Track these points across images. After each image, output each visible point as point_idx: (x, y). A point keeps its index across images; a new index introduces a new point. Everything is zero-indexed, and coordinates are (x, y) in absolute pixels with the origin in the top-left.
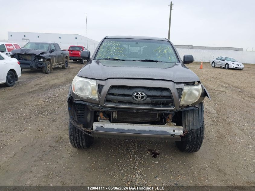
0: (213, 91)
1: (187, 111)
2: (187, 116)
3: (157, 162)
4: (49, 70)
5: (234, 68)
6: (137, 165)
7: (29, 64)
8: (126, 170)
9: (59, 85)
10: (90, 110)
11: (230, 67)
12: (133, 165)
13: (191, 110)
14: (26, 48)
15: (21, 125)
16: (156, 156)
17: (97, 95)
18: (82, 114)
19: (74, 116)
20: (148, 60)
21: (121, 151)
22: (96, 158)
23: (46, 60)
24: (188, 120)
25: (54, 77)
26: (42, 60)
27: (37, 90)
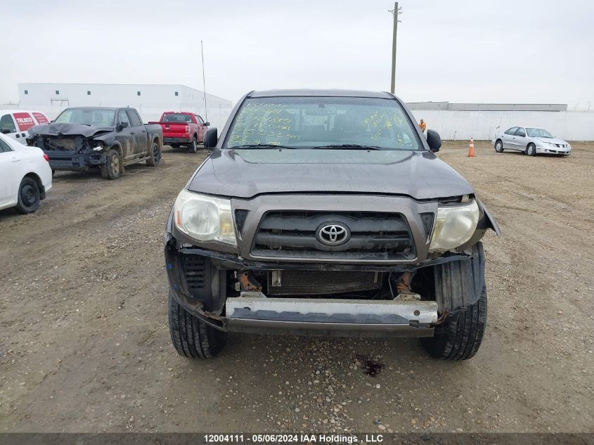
0: (502, 209)
1: (445, 264)
2: (447, 276)
3: (378, 386)
4: (117, 170)
5: (548, 152)
6: (332, 394)
7: (70, 159)
8: (305, 407)
9: (142, 207)
10: (218, 268)
11: (538, 151)
12: (321, 393)
13: (454, 262)
14: (62, 122)
15: (56, 304)
16: (375, 371)
17: (233, 233)
18: (199, 279)
19: (181, 284)
20: (350, 146)
21: (293, 361)
22: (234, 379)
23: (108, 148)
24: (449, 285)
25: (127, 187)
26: (99, 148)
27: (90, 220)
